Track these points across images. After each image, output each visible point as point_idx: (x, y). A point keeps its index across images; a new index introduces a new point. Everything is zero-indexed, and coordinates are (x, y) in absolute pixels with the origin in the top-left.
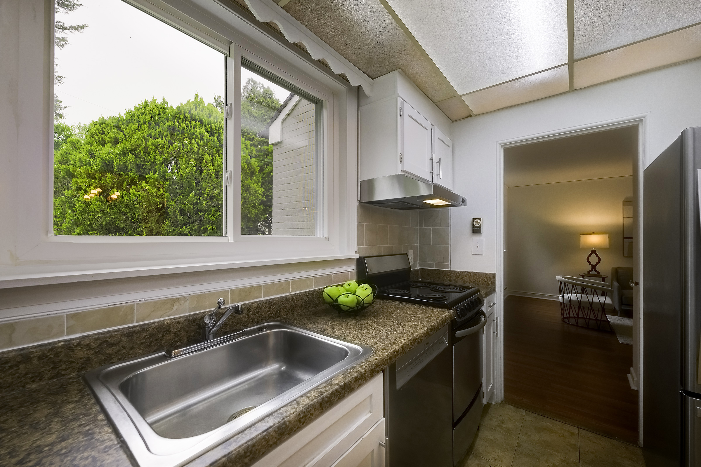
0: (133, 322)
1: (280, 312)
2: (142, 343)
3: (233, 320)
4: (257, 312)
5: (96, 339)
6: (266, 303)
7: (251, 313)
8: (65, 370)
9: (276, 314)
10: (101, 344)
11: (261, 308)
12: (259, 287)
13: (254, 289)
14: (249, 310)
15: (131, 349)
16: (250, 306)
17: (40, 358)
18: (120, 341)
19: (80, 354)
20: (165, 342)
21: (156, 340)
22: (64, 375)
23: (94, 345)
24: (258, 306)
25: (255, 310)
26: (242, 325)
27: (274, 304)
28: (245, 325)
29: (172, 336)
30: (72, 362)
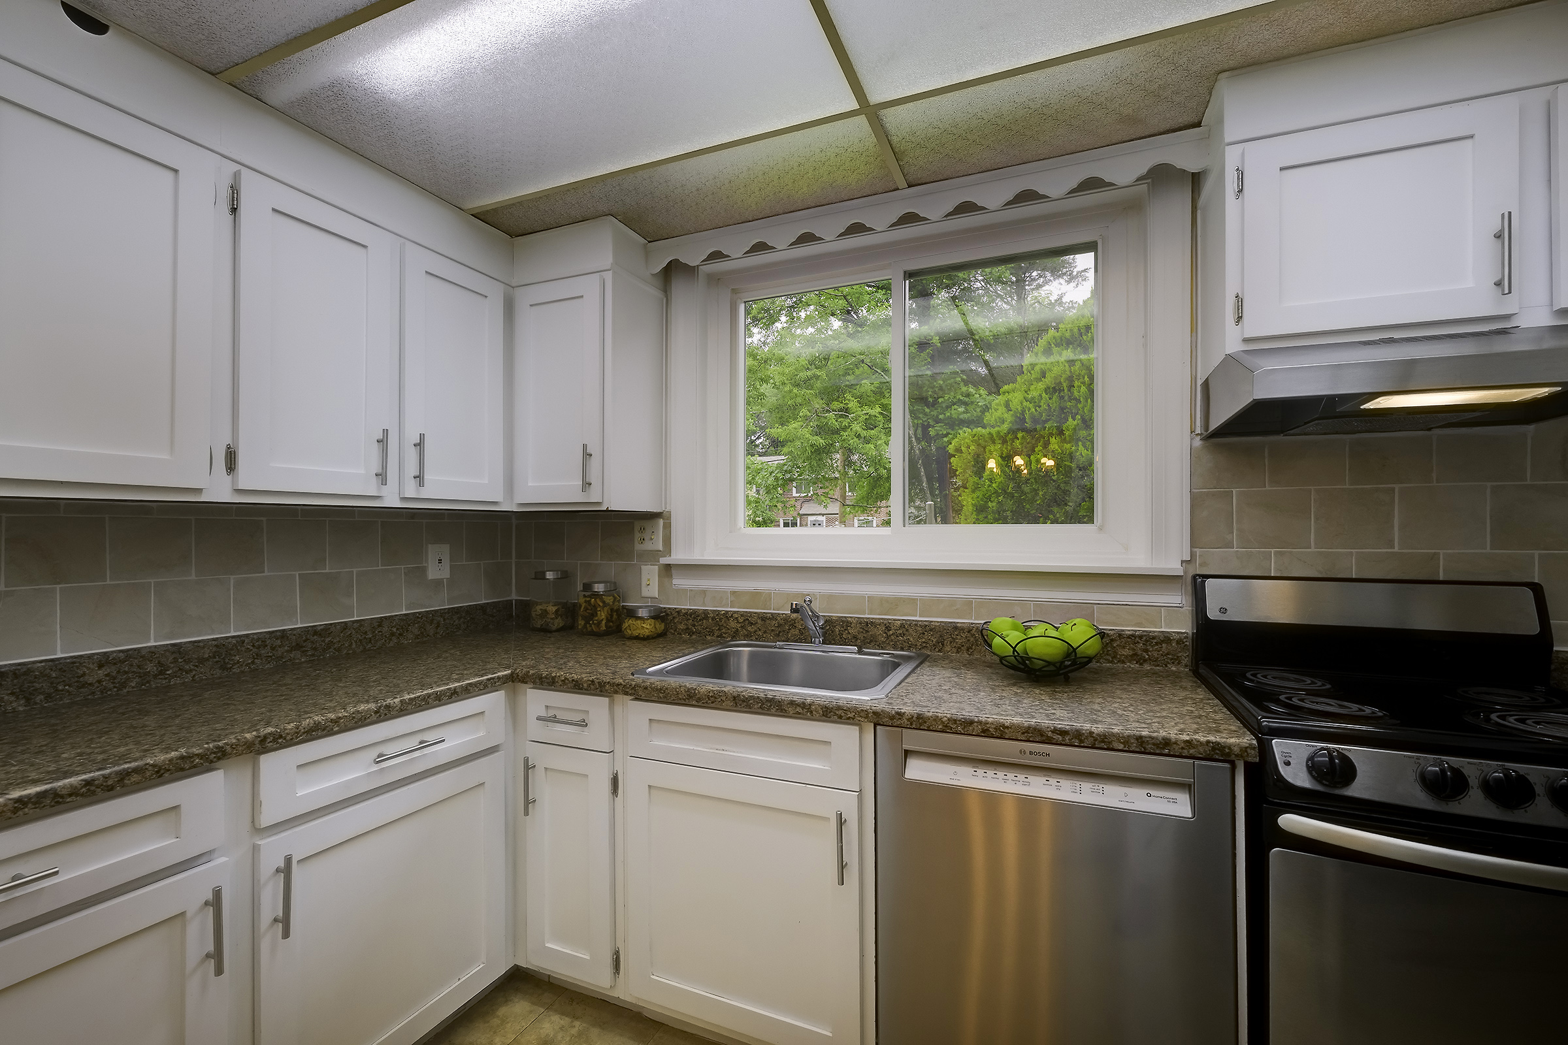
0: (770, 609)
1: (943, 645)
2: (772, 630)
3: (865, 635)
4: (901, 634)
5: (742, 616)
6: (916, 625)
7: (891, 632)
8: (725, 633)
9: (934, 645)
10: (744, 621)
11: (907, 630)
12: (912, 601)
13: (904, 601)
14: (888, 628)
15: (765, 632)
16: (890, 623)
17: (713, 619)
18: (757, 623)
19: (733, 624)
20: (791, 636)
21: (784, 631)
22: (724, 637)
23: (741, 620)
24: (902, 626)
25: (897, 630)
26: (878, 646)
27: (931, 630)
28: (882, 647)
29: (797, 632)
30: (728, 629)
